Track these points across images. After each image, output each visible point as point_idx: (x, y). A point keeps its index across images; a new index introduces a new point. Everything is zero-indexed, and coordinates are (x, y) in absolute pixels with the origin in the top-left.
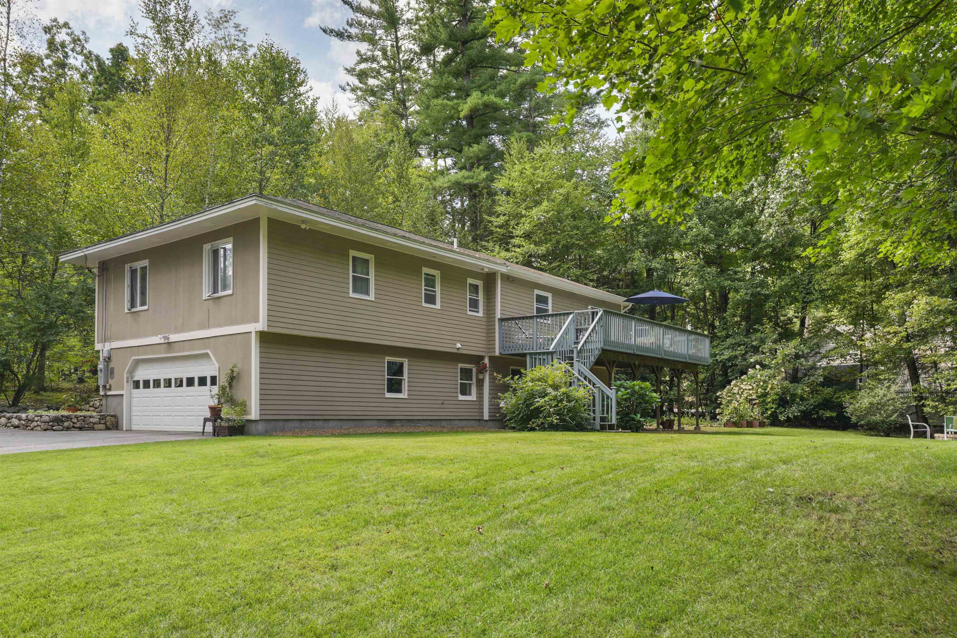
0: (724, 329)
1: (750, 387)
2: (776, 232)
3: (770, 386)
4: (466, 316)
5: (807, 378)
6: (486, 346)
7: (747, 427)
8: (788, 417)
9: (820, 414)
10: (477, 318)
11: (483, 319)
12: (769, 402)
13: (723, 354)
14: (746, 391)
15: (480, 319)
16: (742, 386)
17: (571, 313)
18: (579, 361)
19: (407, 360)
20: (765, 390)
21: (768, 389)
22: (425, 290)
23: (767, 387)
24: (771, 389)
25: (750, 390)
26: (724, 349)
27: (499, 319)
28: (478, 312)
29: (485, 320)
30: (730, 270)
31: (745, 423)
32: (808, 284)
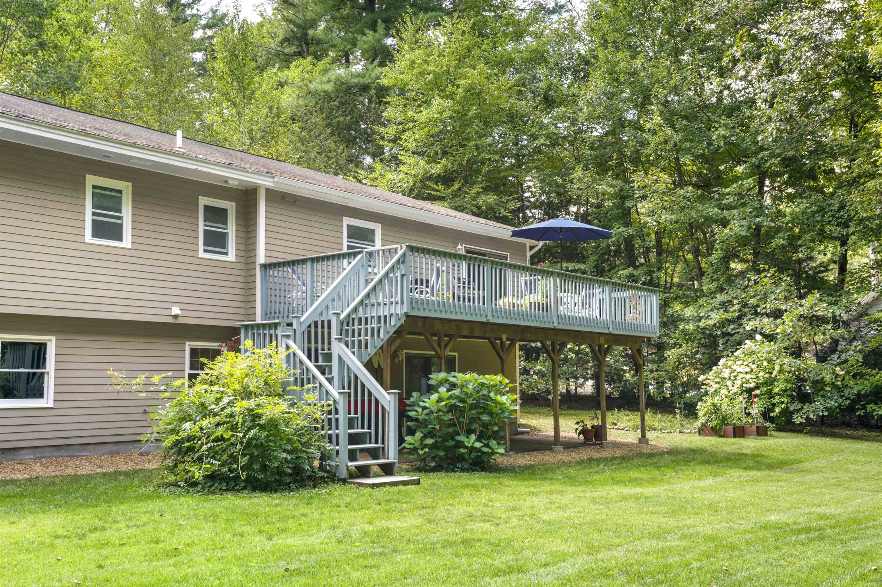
0: (713, 280)
1: (748, 370)
2: (778, 130)
3: (777, 368)
4: (195, 261)
5: (836, 356)
6: (243, 311)
7: (735, 436)
8: (808, 418)
9: (869, 410)
10: (228, 265)
11: (239, 266)
12: (777, 394)
13: (708, 317)
14: (741, 376)
15: (233, 266)
16: (734, 367)
17: (359, 253)
18: (340, 340)
19: (53, 338)
20: (771, 373)
21: (775, 373)
22: (94, 214)
23: (774, 368)
24: (780, 372)
25: (747, 373)
26: (712, 310)
27: (262, 266)
28: (226, 254)
29: (242, 267)
30: (714, 192)
31: (730, 429)
32: (839, 210)
